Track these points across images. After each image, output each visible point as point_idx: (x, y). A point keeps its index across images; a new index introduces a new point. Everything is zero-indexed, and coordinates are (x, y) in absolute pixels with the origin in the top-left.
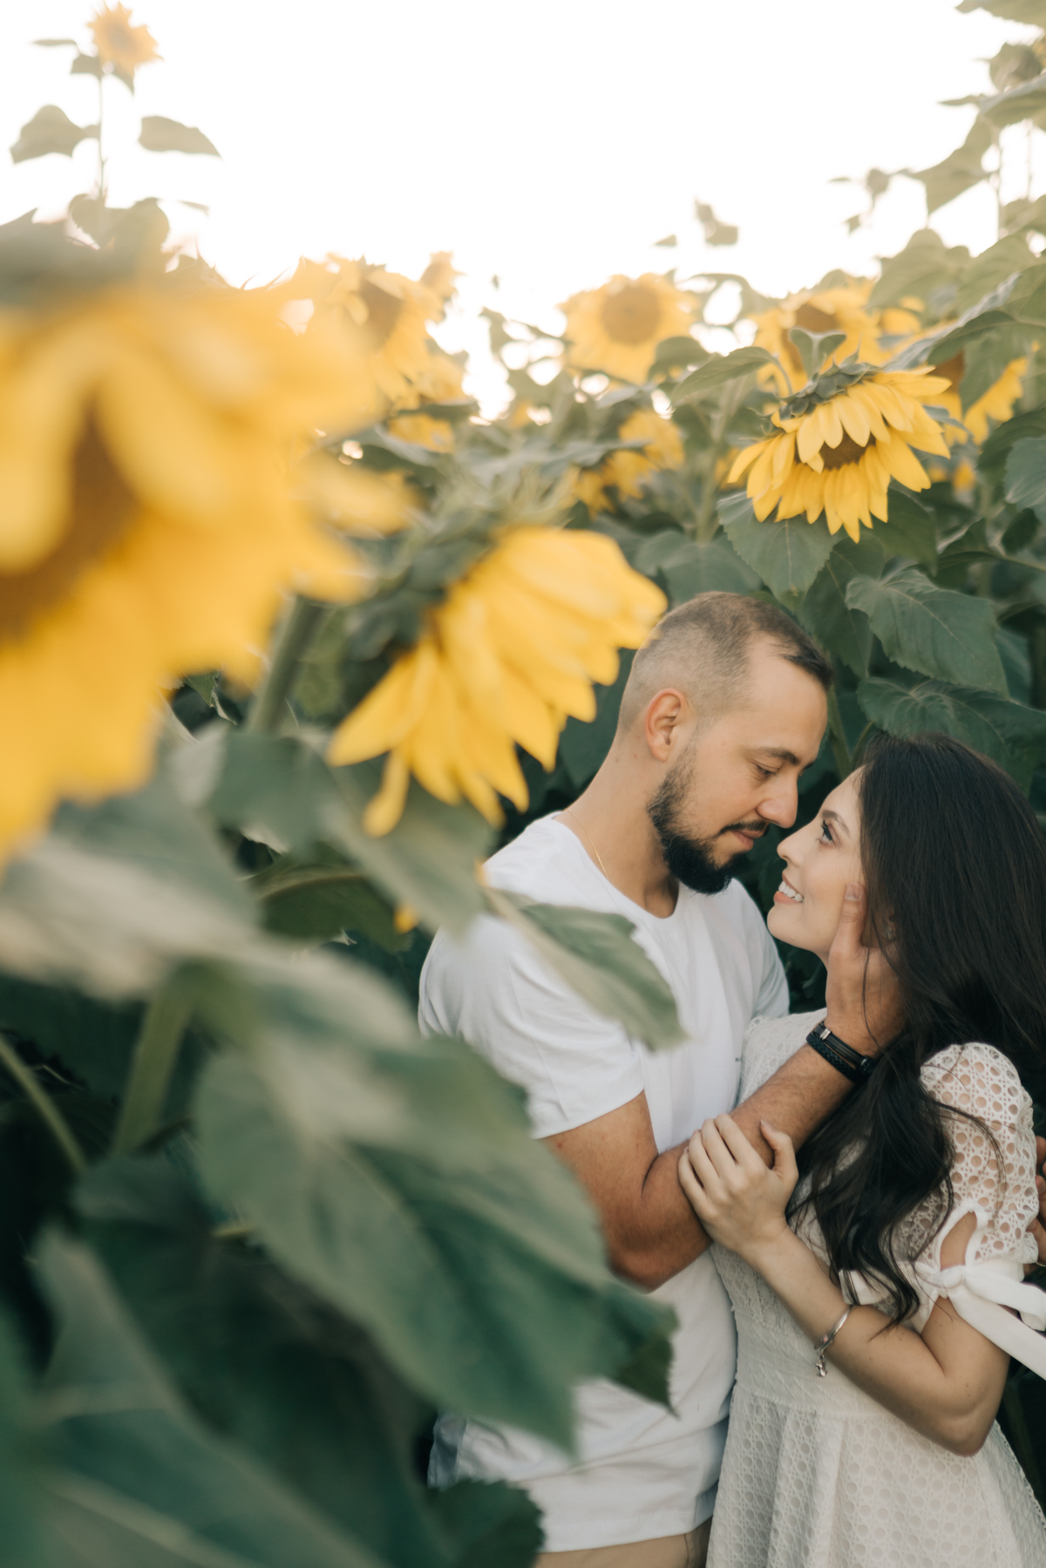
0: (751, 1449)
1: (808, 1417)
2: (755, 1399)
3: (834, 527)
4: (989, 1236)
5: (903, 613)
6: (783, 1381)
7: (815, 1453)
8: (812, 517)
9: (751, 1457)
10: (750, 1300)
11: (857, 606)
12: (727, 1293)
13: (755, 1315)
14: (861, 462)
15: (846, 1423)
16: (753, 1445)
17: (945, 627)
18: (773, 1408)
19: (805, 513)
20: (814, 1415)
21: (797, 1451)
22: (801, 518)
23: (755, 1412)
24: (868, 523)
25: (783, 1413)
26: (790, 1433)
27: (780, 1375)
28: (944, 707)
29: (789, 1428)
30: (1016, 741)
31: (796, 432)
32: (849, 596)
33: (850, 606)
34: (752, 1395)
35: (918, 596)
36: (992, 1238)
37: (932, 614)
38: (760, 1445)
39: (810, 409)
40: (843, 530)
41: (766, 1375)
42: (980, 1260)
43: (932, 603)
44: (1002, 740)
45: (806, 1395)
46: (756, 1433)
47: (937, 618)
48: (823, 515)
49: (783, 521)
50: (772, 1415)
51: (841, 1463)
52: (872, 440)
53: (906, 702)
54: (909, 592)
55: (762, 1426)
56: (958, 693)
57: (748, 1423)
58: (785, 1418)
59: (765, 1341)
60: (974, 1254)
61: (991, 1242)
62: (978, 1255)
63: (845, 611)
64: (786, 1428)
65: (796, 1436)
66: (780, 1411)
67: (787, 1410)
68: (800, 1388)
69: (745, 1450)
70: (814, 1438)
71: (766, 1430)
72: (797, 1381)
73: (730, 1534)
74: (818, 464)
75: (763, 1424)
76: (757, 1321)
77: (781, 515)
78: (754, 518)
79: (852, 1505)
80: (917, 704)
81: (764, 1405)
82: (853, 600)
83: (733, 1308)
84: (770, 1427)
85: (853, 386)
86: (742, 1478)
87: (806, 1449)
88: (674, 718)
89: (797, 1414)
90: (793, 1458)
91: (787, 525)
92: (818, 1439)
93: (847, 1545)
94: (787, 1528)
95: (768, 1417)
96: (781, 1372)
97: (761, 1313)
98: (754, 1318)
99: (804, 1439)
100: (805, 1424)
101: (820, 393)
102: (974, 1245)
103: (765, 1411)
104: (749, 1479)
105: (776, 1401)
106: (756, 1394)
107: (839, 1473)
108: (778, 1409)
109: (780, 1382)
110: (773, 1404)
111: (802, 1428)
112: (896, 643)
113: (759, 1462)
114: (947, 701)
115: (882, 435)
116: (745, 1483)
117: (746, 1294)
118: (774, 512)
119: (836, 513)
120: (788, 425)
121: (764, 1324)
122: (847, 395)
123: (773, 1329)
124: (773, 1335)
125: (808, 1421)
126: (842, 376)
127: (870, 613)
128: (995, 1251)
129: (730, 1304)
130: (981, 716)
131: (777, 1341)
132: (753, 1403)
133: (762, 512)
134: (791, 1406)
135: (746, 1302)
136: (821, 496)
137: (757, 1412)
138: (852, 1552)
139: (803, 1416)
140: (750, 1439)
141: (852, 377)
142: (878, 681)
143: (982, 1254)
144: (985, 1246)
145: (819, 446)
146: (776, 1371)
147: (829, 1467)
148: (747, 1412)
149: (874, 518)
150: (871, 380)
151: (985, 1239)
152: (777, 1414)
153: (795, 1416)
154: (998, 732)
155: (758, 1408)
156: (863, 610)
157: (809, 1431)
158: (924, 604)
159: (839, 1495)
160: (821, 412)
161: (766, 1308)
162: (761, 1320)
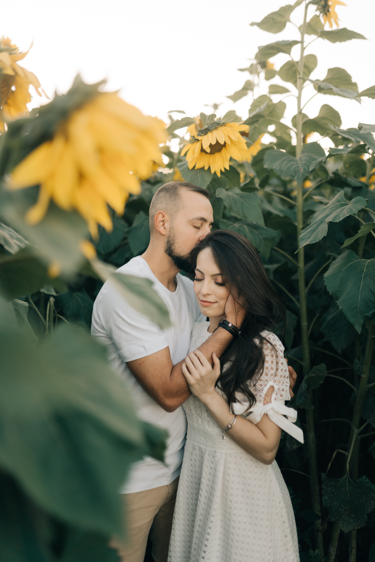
0: (192, 461)
1: (213, 452)
2: (194, 446)
3: (213, 172)
4: (278, 393)
5: (233, 199)
6: (204, 441)
7: (216, 464)
8: (206, 168)
9: (192, 464)
10: (192, 414)
11: (220, 196)
12: (184, 411)
13: (194, 419)
14: (221, 152)
15: (226, 454)
16: (193, 460)
17: (246, 203)
18: (200, 449)
19: (204, 167)
20: (215, 452)
21: (209, 463)
22: (203, 169)
23: (194, 449)
24: (223, 170)
25: (204, 451)
26: (207, 458)
27: (203, 439)
28: (245, 228)
29: (206, 457)
30: (266, 239)
31: (201, 140)
32: (217, 193)
33: (217, 197)
34: (193, 444)
35: (237, 195)
36: (279, 393)
37: (242, 200)
38: (195, 460)
39: (206, 134)
40: (215, 173)
41: (198, 438)
42: (276, 401)
43: (242, 197)
44: (262, 239)
45: (212, 445)
46: (194, 456)
47: (243, 201)
48: (209, 168)
49: (197, 169)
50: (200, 451)
51: (225, 467)
52: (225, 143)
53: (233, 227)
54: (235, 193)
55: (196, 454)
56: (249, 225)
57: (191, 453)
58: (205, 452)
59: (197, 428)
60: (274, 399)
61: (279, 395)
62: (275, 399)
63: (216, 198)
64: (205, 456)
65: (209, 458)
66: (203, 450)
67: (206, 450)
68: (210, 443)
69: (190, 461)
70: (215, 459)
71: (198, 456)
72: (209, 441)
73: (185, 488)
74: (208, 150)
75: (196, 453)
76: (195, 421)
77: (196, 168)
78: (188, 168)
79: (229, 481)
80: (237, 227)
81: (197, 448)
82: (218, 195)
83: (186, 416)
84: (199, 455)
85: (219, 127)
86: (189, 471)
87: (212, 463)
88: (164, 220)
89: (209, 451)
90: (208, 466)
91: (198, 171)
92: (217, 460)
93: (227, 494)
94: (206, 488)
95: (198, 452)
96: (203, 438)
97: (196, 419)
98: (194, 420)
99: (212, 459)
100: (212, 455)
101: (209, 129)
102: (274, 396)
103: (197, 450)
104: (191, 471)
105: (202, 447)
106: (194, 444)
107: (224, 470)
108: (202, 449)
109: (203, 441)
110: (201, 448)
111: (211, 456)
112: (231, 209)
113: (195, 466)
114: (246, 227)
115: (228, 142)
116: (190, 472)
117: (191, 412)
118: (195, 167)
119: (213, 167)
120: (200, 138)
121: (197, 422)
122: (217, 129)
123: (200, 424)
124: (200, 426)
125: (213, 454)
126: (216, 124)
127: (223, 198)
128: (281, 398)
129: (185, 414)
130: (256, 231)
131: (202, 428)
132: (193, 447)
133: (191, 167)
134: (207, 449)
135: (191, 415)
136: (209, 162)
137: (195, 450)
138: (228, 496)
139: (211, 452)
140: (192, 458)
141: (219, 124)
142: (225, 220)
143: (276, 399)
144: (277, 396)
145: (209, 144)
146: (202, 437)
147: (221, 469)
148: (191, 450)
149: (225, 169)
150: (224, 126)
151: (277, 394)
152: (202, 451)
153: (209, 452)
154: (261, 236)
155: (195, 449)
156: (221, 197)
157: (213, 457)
158: (239, 197)
159: (224, 478)
160: (209, 134)
161: (198, 417)
162: (196, 421)
